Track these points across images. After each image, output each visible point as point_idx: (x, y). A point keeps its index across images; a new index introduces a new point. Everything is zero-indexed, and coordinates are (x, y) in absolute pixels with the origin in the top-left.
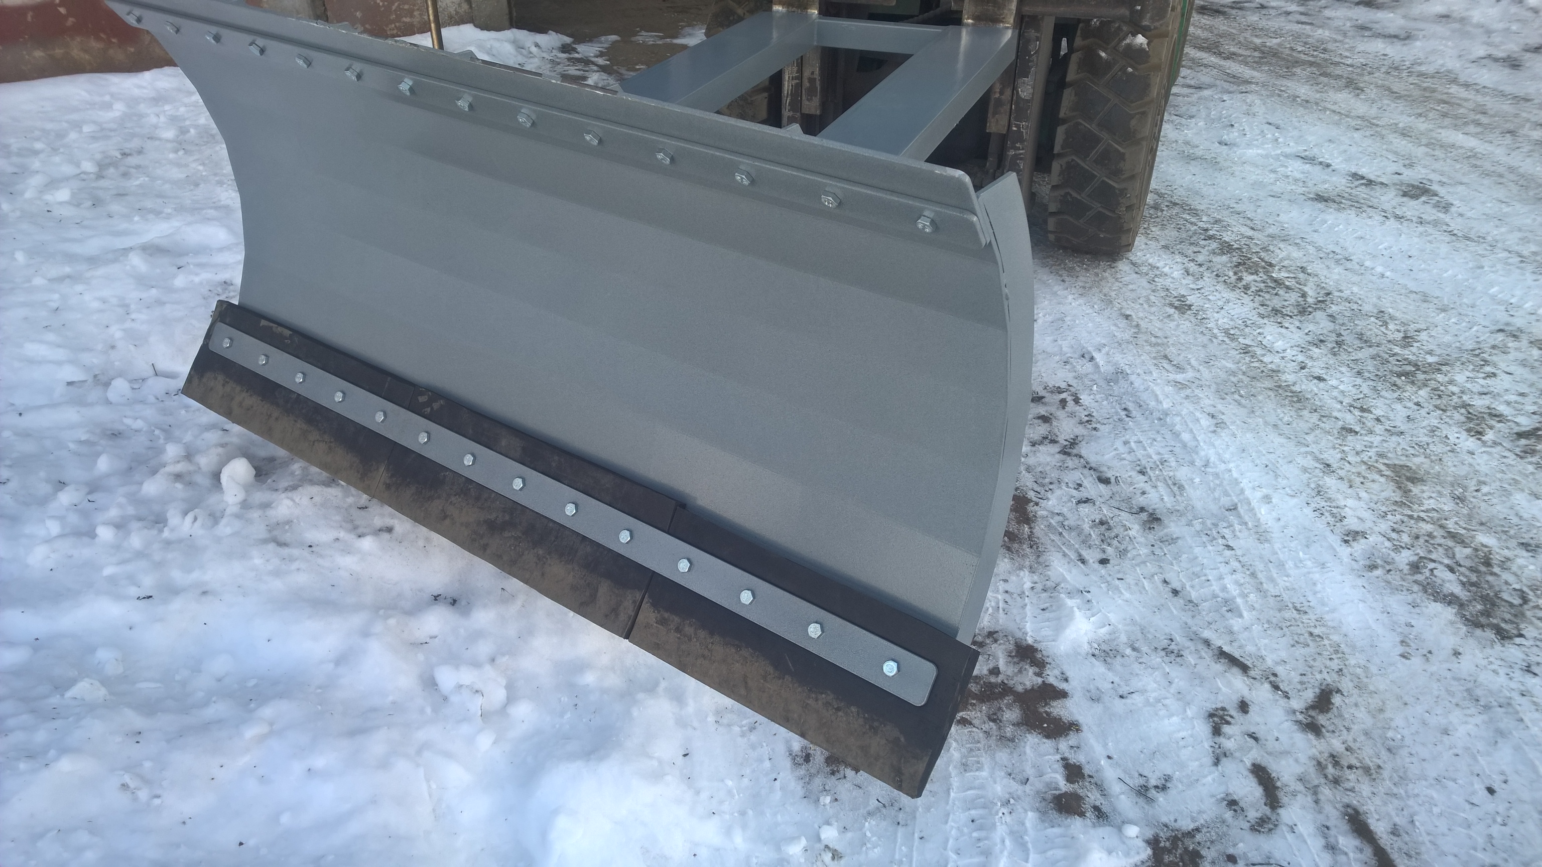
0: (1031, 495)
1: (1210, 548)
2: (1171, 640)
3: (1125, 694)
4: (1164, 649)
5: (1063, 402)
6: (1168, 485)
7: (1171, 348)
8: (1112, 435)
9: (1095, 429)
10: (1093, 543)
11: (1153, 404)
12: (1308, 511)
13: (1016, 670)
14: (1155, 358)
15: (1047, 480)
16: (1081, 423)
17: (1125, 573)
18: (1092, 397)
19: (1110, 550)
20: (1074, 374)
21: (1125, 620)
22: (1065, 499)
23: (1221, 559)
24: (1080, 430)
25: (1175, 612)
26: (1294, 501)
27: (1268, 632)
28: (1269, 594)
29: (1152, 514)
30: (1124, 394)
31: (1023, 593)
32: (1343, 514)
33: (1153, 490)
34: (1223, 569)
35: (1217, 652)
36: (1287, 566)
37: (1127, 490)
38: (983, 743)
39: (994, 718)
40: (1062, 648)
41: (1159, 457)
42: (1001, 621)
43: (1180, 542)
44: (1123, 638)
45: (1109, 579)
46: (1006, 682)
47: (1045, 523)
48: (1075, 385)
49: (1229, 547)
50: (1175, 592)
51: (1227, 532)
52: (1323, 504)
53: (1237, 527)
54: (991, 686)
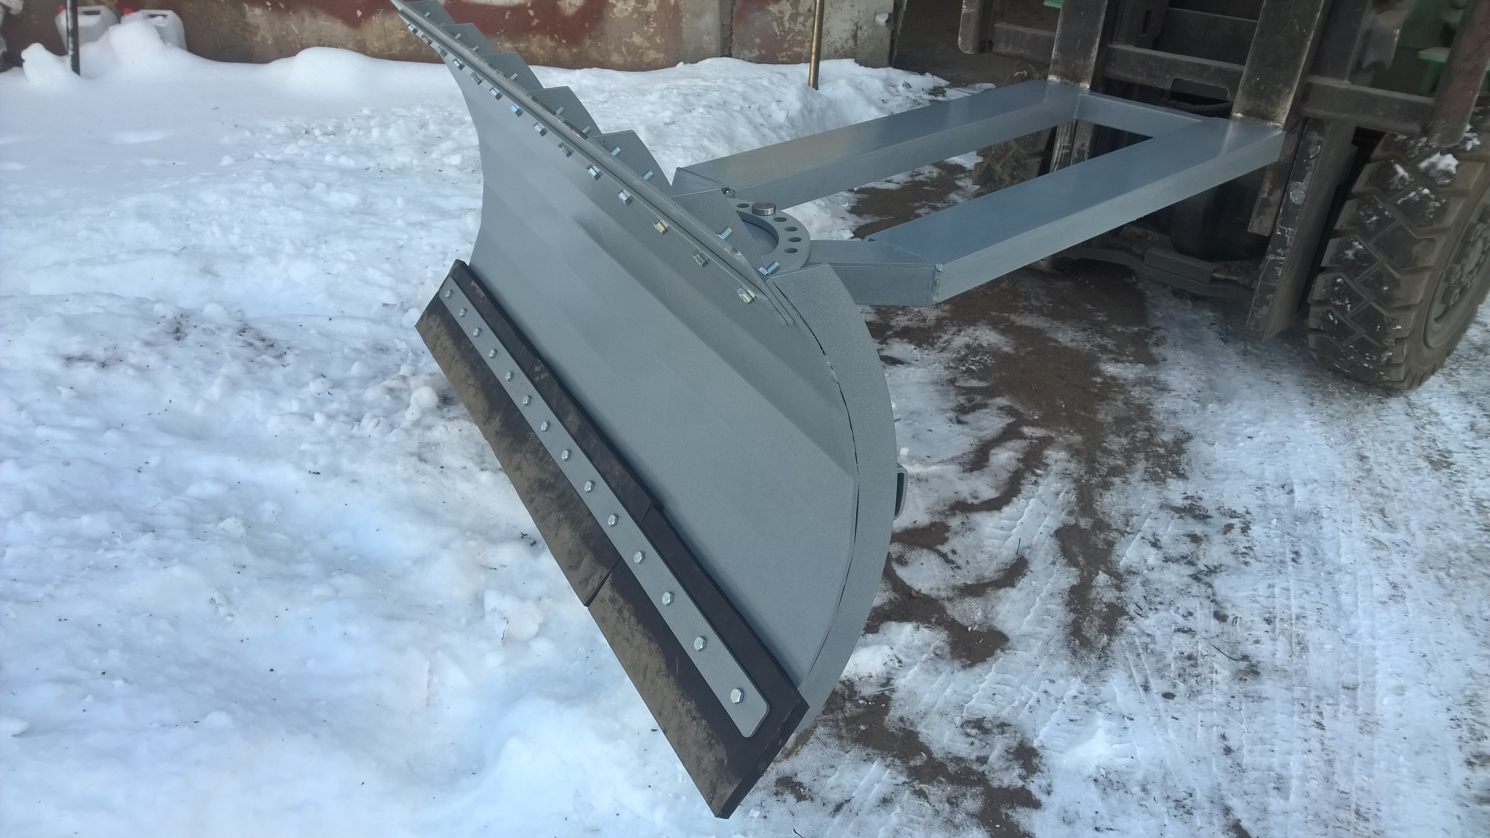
0: (1131, 609)
1: (1296, 719)
2: (1191, 795)
3: (1103, 828)
4: (1177, 801)
5: (1229, 527)
6: (1290, 643)
7: (1396, 503)
8: (1261, 575)
9: (1246, 563)
10: (1167, 674)
11: (1330, 555)
12: (1444, 718)
13: (1004, 766)
14: (1367, 509)
15: (1158, 599)
16: (1235, 553)
17: (1184, 714)
18: (1266, 530)
19: (1181, 687)
20: (1261, 502)
21: (1154, 759)
22: (1166, 622)
23: (1301, 734)
24: (1230, 560)
25: (1214, 769)
26: (1435, 702)
27: (1309, 825)
28: (1336, 787)
29: (1253, 666)
30: (1306, 536)
31: (1062, 698)
32: (1486, 734)
33: (1270, 642)
34: (1298, 745)
35: (1231, 823)
36: (1376, 766)
37: (1239, 632)
38: (927, 819)
39: (952, 802)
40: (1065, 762)
41: (1300, 611)
42: (1020, 717)
43: (1266, 703)
44: (1139, 775)
45: (1163, 714)
46: (986, 773)
47: (1129, 640)
48: (1254, 514)
49: (1320, 725)
50: (1228, 751)
51: (1327, 710)
52: (1468, 715)
53: (1342, 707)
54: (969, 771)
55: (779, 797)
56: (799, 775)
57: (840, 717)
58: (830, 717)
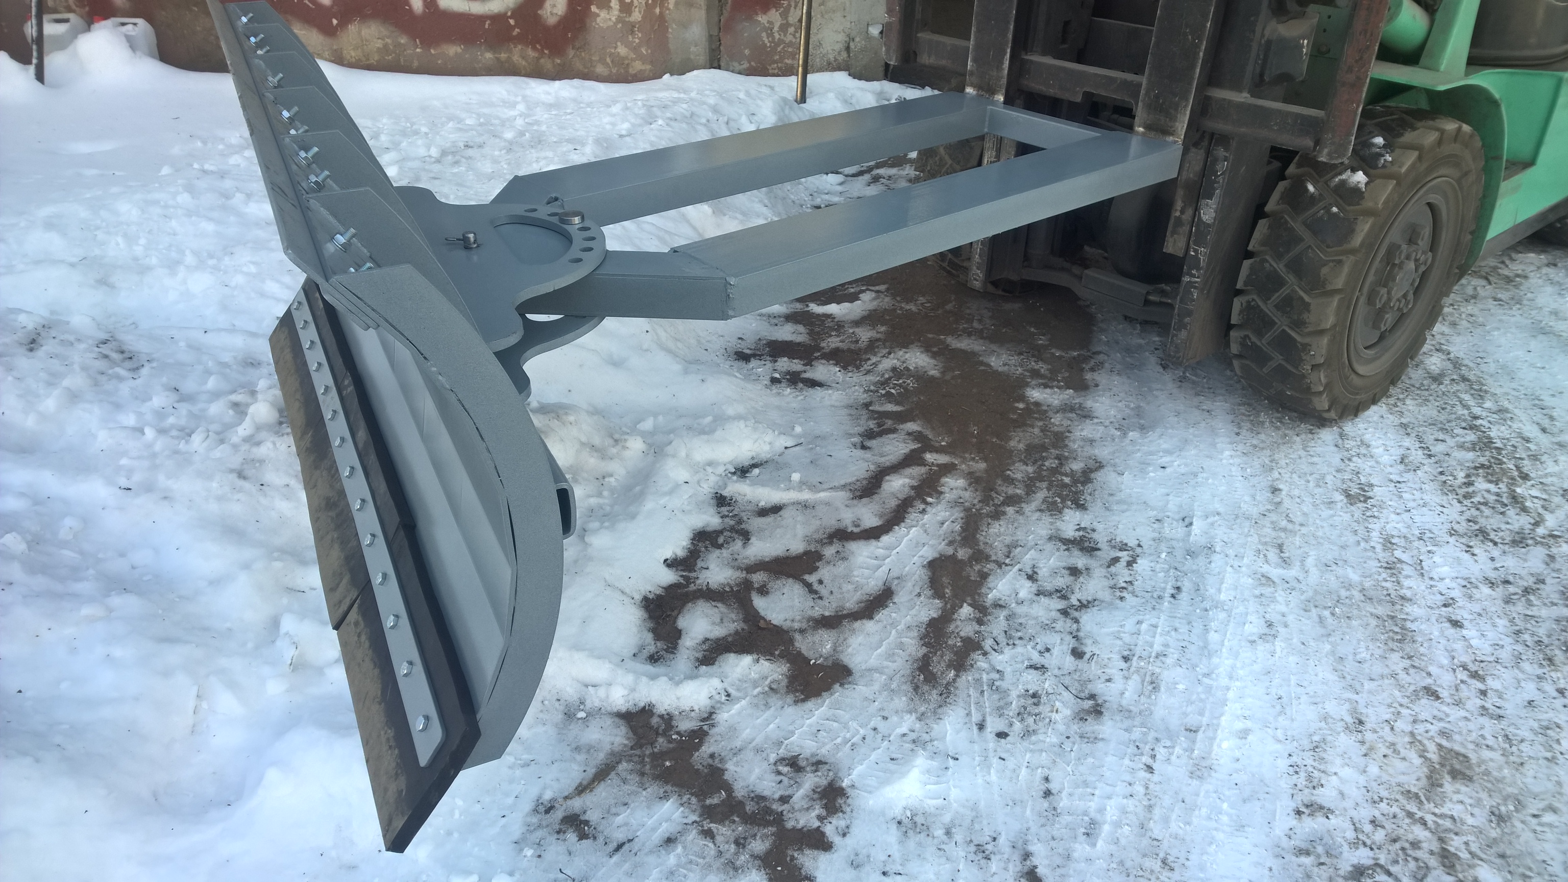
0: (988, 644)
1: (1127, 762)
2: (994, 839)
3: (891, 872)
4: (978, 845)
5: (1116, 560)
6: (1143, 681)
7: (1297, 538)
8: (1133, 611)
9: (1122, 598)
10: (1006, 712)
11: (1212, 591)
12: (1283, 764)
13: (805, 806)
14: (1266, 543)
15: (1019, 634)
16: (1113, 587)
17: (1012, 754)
18: (1152, 564)
19: (1018, 725)
20: (1156, 535)
21: (967, 801)
22: (1020, 659)
23: (1128, 778)
24: (1105, 595)
25: (1028, 812)
26: (1279, 747)
27: (1111, 873)
28: (1149, 834)
29: (1098, 705)
30: (1193, 571)
31: (890, 736)
32: (1323, 782)
33: (1122, 681)
34: (1121, 788)
35: (1026, 869)
36: (1197, 812)
37: (1093, 669)
38: (707, 860)
39: (740, 843)
40: (871, 802)
41: (1162, 648)
42: (839, 754)
43: (1100, 744)
44: (947, 818)
45: (991, 754)
46: (785, 813)
47: (977, 676)
48: (1145, 547)
49: (1150, 769)
50: (1048, 793)
51: (1161, 752)
52: (1309, 762)
53: (1178, 750)
54: (768, 811)
55: (561, 836)
56: (588, 812)
57: (647, 752)
58: (638, 752)
